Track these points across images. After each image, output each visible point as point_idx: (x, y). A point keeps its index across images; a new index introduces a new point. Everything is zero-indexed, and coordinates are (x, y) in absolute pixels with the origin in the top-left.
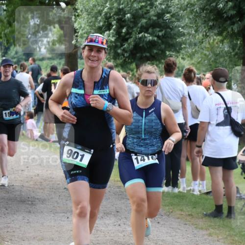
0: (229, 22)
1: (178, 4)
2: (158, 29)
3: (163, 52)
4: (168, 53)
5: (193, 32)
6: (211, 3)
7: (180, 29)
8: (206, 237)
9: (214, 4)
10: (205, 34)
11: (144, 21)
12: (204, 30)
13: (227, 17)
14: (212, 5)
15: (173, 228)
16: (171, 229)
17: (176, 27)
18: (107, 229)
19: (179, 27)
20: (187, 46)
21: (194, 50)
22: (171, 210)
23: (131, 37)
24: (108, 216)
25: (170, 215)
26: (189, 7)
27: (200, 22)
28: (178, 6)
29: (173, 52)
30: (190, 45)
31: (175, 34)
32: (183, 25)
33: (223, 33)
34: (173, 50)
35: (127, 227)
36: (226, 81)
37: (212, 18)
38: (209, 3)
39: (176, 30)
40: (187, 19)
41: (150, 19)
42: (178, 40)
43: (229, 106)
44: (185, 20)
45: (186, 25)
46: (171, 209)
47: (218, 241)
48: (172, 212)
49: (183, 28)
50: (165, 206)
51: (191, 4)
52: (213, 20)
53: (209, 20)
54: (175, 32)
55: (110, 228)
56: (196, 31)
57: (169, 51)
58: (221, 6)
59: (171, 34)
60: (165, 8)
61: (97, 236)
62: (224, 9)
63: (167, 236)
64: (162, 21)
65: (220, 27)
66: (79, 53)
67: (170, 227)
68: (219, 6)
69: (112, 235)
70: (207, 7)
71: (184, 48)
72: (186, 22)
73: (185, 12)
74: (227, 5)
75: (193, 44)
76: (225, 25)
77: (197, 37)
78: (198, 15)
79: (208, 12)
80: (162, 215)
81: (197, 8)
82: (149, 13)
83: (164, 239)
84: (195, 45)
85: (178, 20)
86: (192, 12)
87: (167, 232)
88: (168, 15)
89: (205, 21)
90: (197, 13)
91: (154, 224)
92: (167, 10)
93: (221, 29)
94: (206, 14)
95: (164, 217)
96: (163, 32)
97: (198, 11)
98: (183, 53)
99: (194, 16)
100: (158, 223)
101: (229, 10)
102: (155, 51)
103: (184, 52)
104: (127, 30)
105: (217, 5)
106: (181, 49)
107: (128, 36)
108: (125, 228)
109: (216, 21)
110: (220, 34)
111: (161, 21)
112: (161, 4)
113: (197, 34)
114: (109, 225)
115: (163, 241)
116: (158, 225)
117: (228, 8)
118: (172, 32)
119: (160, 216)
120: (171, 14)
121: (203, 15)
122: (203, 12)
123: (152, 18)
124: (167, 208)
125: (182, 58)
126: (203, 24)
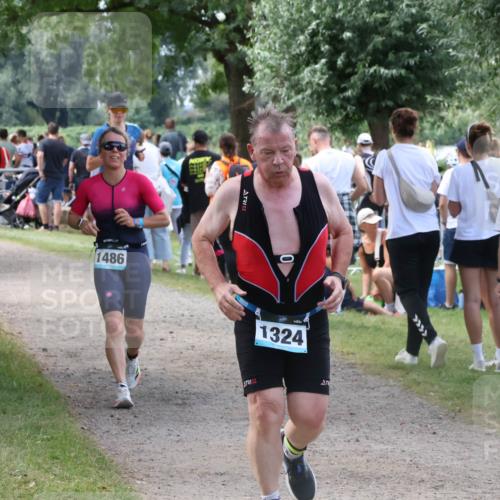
1: (442, 4)
2: (407, 53)
3: (421, 97)
4: (429, 98)
5: (476, 55)
7: (451, 50)
10: (498, 57)
11: (379, 39)
12: (498, 49)
15: (463, 443)
16: (460, 445)
17: (441, 46)
18: (333, 449)
19: (448, 46)
20: (467, 82)
21: (480, 91)
22: (458, 408)
23: (356, 73)
24: (333, 424)
25: (457, 418)
26: (464, 8)
27: (487, 35)
28: (443, 7)
29: (438, 96)
30: (473, 80)
31: (441, 61)
32: (454, 43)
34: (438, 92)
35: (372, 445)
39: (443, 53)
40: (461, 30)
41: (390, 35)
42: (446, 74)
44: (457, 31)
45: (461, 43)
46: (457, 405)
48: (460, 411)
49: (454, 48)
50: (446, 399)
51: (468, 2)
54: (439, 58)
55: (340, 446)
56: (481, 54)
57: (432, 94)
59: (432, 61)
60: (418, 12)
61: (315, 463)
63: (452, 460)
64: (413, 37)
67: (458, 442)
69: (343, 461)
71: (461, 86)
72: (461, 36)
73: (457, 17)
75: (479, 79)
77: (485, 65)
78: (480, 23)
80: (441, 419)
81: (480, 10)
82: (387, 23)
83: (448, 464)
84: (482, 80)
85: (445, 34)
86: (470, 16)
87: (453, 452)
88: (424, 26)
89: (497, 33)
90: (481, 18)
91: (426, 437)
92: (422, 16)
95: (444, 422)
96: (417, 58)
97: (483, 14)
98: (459, 98)
99: (476, 24)
100: (434, 433)
102: (404, 97)
103: (460, 95)
104: (347, 57)
106: (455, 89)
107: (349, 70)
108: (369, 446)
111: (411, 36)
112: (409, 6)
113: (483, 59)
114: (336, 440)
115: (445, 468)
116: (433, 438)
118: (434, 57)
119: (436, 420)
120: (431, 23)
121: (493, 21)
122: (493, 16)
123: (393, 33)
124: (450, 403)
125: (458, 107)
126: (495, 39)
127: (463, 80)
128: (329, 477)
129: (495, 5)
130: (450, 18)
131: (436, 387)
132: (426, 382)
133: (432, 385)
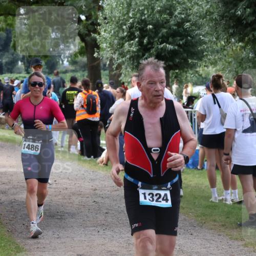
0: (249, 29)
1: (197, 13)
2: (179, 38)
3: (186, 60)
4: (190, 61)
5: (214, 39)
7: (201, 37)
8: (242, 248)
9: (233, 11)
10: (226, 40)
11: (165, 31)
12: (225, 36)
13: (247, 23)
14: (231, 12)
15: (206, 239)
16: (205, 241)
17: (196, 35)
19: (200, 35)
21: (216, 57)
23: (153, 48)
25: (203, 227)
27: (220, 29)
29: (195, 60)
30: (213, 52)
31: (197, 42)
32: (203, 33)
33: (244, 39)
34: (195, 58)
36: (250, 87)
38: (228, 10)
39: (197, 38)
40: (207, 27)
41: (170, 28)
42: (199, 49)
43: (254, 112)
45: (207, 33)
46: (203, 220)
47: (254, 251)
48: (205, 223)
49: (203, 36)
50: (198, 216)
51: (210, 12)
52: (233, 27)
53: (230, 27)
54: (196, 40)
56: (217, 39)
57: (191, 59)
58: (239, 13)
59: (192, 42)
60: (185, 17)
62: (243, 16)
63: (201, 248)
64: (182, 30)
65: (240, 34)
66: (102, 65)
67: (204, 239)
70: (226, 14)
71: (206, 55)
72: (207, 30)
73: (205, 20)
74: (245, 12)
75: (216, 52)
76: (246, 32)
77: (219, 44)
79: (228, 19)
80: (195, 227)
81: (216, 16)
82: (169, 22)
83: (199, 250)
84: (218, 52)
85: (199, 29)
87: (201, 244)
88: (188, 24)
90: (217, 20)
91: (187, 236)
92: (187, 19)
93: (242, 36)
95: (197, 229)
96: (184, 41)
97: (218, 18)
98: (205, 61)
100: (192, 234)
101: (249, 16)
102: (177, 60)
103: (206, 59)
104: (148, 39)
106: (203, 56)
107: (149, 46)
109: (237, 28)
111: (181, 29)
112: (180, 14)
115: (197, 253)
116: (191, 237)
117: (247, 15)
118: (193, 41)
119: (193, 228)
120: (191, 22)
122: (223, 19)
123: (172, 28)
124: (200, 219)
125: (205, 66)
126: (224, 31)
127: (208, 52)
129: (224, 14)
130: (201, 20)
131: (193, 210)
132: (187, 208)
133: (191, 209)
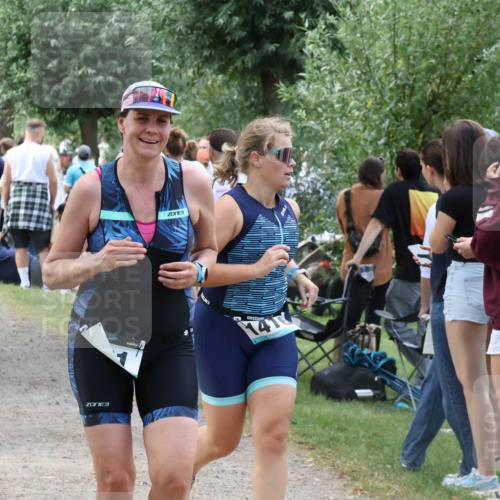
6: (205, 18)
18: (35, 411)
24: (36, 389)
37: (208, 43)
44: (161, 45)
55: (41, 409)
61: (19, 423)
68: (217, 23)
69: (44, 421)
78: (182, 39)
86: (172, 33)
89: (196, 48)
94: (197, 36)
99: (178, 39)
105: (214, 20)
110: (222, 70)
113: (182, 71)
114: (38, 403)
121: (193, 37)
128: (30, 435)
